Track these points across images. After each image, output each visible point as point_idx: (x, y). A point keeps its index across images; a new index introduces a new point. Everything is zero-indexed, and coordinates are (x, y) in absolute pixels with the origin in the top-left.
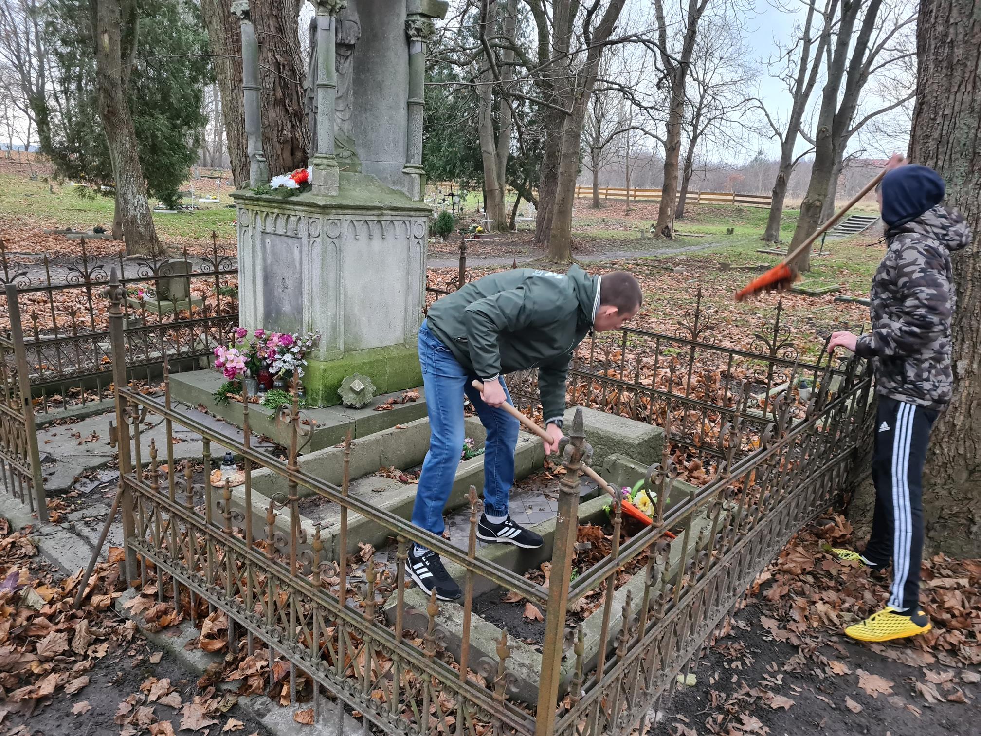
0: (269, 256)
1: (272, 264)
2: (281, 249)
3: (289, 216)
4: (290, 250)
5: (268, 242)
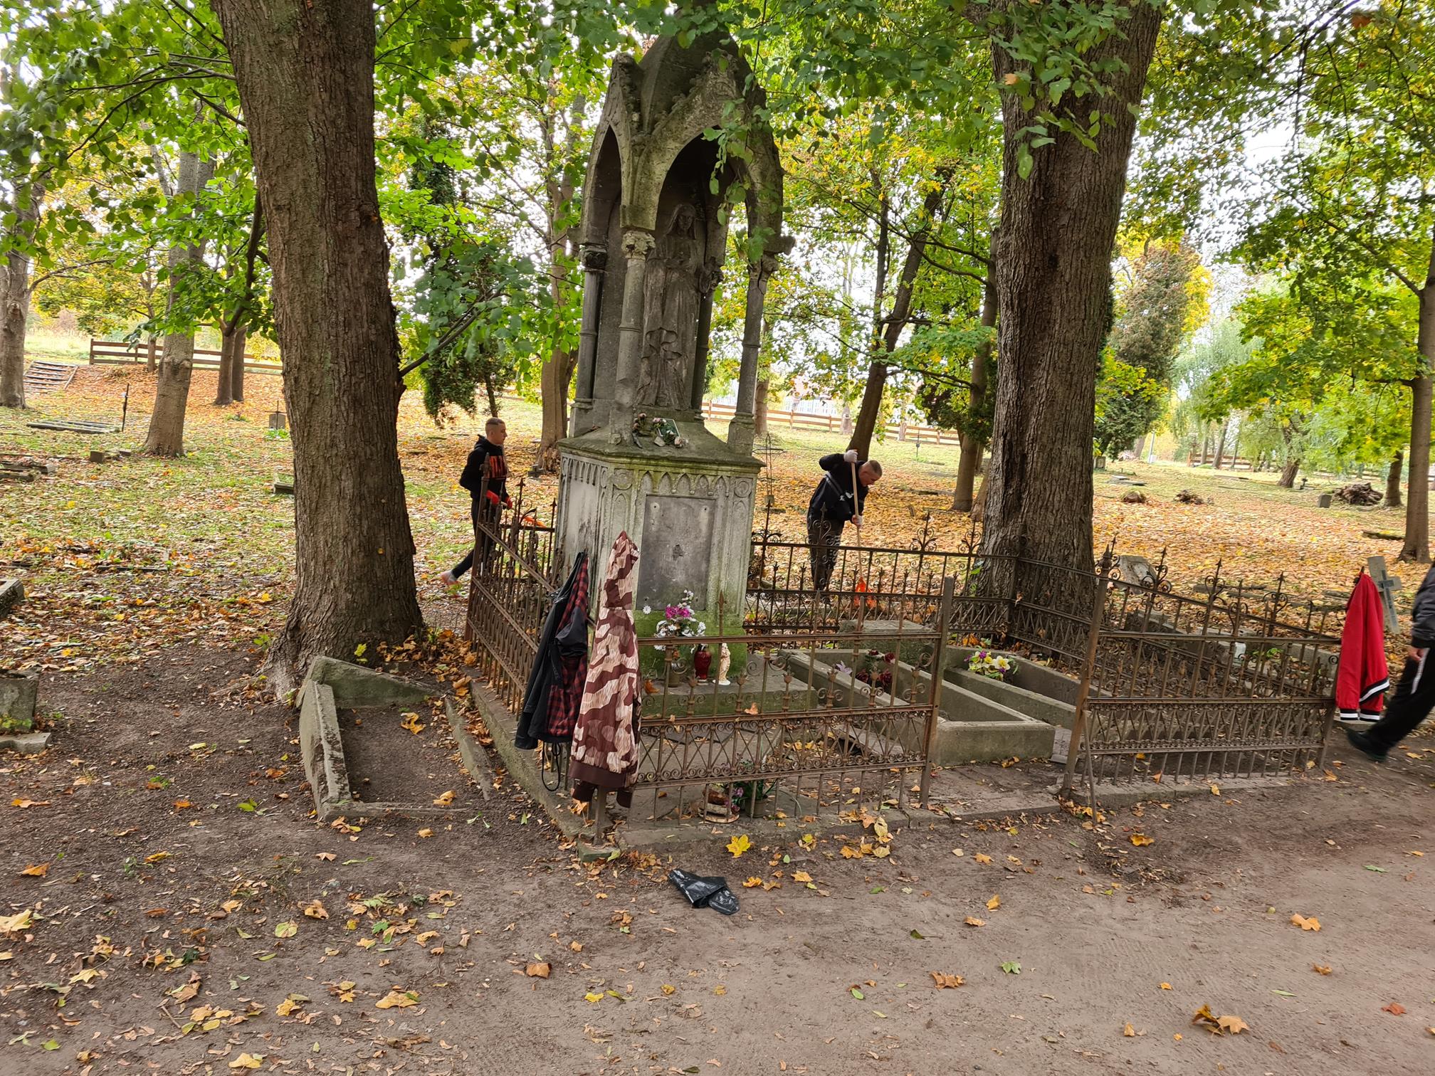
0: (655, 521)
1: (659, 530)
2: (678, 513)
3: (703, 476)
4: (692, 513)
5: (655, 505)
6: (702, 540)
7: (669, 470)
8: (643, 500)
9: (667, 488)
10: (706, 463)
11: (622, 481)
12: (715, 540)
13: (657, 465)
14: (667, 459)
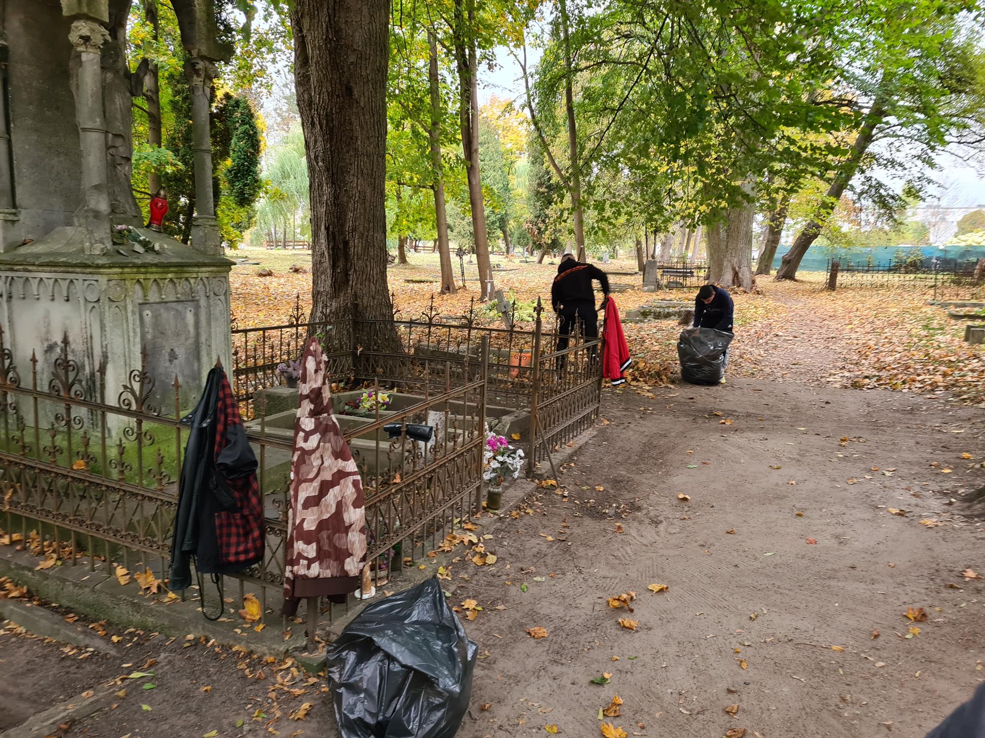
0: (149, 329)
1: (154, 337)
2: (167, 317)
3: (187, 279)
4: (180, 316)
5: (148, 313)
6: (191, 341)
7: (157, 276)
8: (137, 310)
9: (157, 295)
10: (189, 266)
11: (116, 292)
12: (203, 339)
13: (146, 273)
14: (156, 265)
